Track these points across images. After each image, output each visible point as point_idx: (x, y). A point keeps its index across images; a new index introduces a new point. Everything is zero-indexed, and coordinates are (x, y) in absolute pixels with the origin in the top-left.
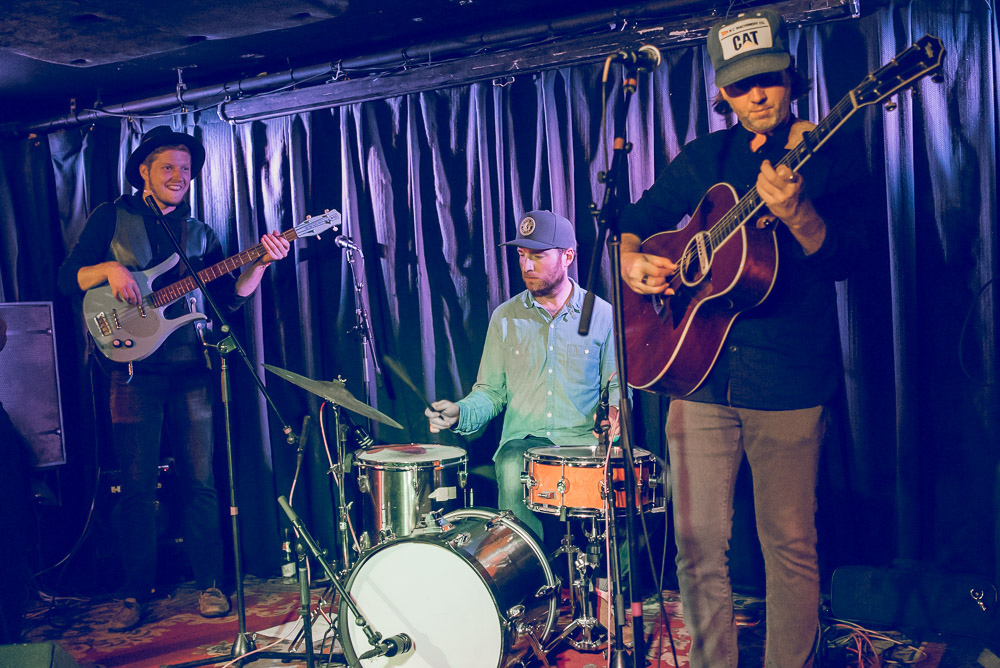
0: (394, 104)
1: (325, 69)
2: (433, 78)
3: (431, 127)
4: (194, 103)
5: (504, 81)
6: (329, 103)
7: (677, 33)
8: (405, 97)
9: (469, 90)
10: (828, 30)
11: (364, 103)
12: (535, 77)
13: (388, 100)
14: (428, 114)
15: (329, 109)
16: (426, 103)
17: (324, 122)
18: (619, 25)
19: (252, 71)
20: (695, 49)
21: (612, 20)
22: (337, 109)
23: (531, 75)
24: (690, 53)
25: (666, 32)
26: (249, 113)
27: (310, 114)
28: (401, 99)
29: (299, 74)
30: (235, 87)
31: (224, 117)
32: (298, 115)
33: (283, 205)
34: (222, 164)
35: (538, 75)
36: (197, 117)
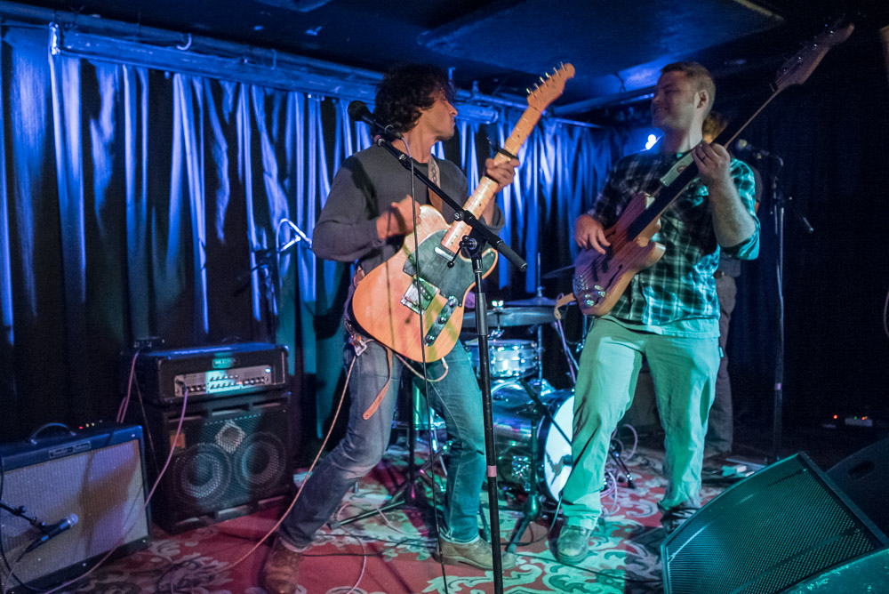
0: (229, 88)
6: (164, 65)
8: (239, 84)
9: (287, 95)
10: (477, 126)
11: (203, 78)
12: (335, 101)
13: (222, 82)
15: (163, 72)
22: (172, 74)
26: (91, 50)
27: (147, 71)
28: (234, 84)
29: (146, 31)
30: (67, 17)
31: (61, 44)
32: (134, 67)
33: (116, 147)
34: (35, 89)
35: (338, 100)
36: (4, 31)
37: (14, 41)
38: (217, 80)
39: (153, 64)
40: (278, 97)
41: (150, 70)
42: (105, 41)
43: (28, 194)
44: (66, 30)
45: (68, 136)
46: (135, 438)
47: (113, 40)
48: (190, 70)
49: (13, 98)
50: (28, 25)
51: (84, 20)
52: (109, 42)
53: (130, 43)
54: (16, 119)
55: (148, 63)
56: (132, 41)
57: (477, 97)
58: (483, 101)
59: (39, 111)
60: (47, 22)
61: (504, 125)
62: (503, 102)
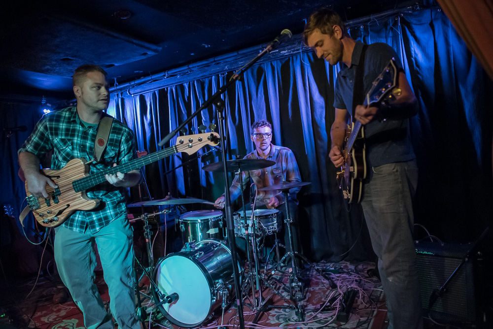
0: (186, 85)
1: (162, 74)
2: (198, 74)
3: (199, 93)
4: (121, 89)
5: (223, 74)
6: (164, 86)
7: (283, 52)
8: (190, 82)
9: (212, 78)
11: (176, 86)
13: (184, 84)
14: (198, 88)
15: (164, 88)
16: (197, 84)
17: (163, 93)
19: (138, 77)
20: (291, 58)
22: (167, 88)
23: (233, 71)
24: (289, 59)
25: (279, 52)
28: (188, 83)
29: (154, 77)
30: (132, 83)
33: (151, 124)
34: (131, 110)
36: (122, 94)
37: (125, 96)
38: (182, 84)
39: (159, 87)
40: (207, 81)
41: (159, 90)
45: (138, 123)
61: (365, 36)
62: (357, 21)
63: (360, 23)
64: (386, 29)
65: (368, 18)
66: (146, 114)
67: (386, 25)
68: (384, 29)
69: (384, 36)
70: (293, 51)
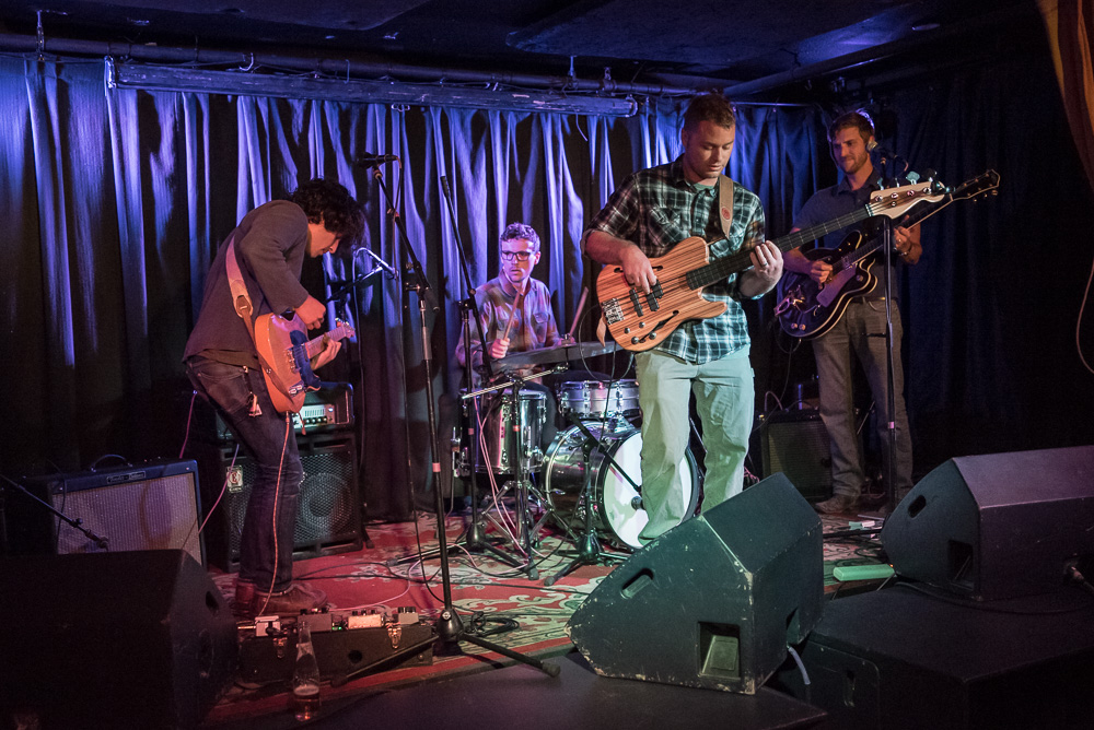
0: (298, 107)
1: (239, 58)
5: (401, 107)
6: (224, 90)
7: (537, 102)
8: (310, 101)
9: (366, 108)
10: (612, 122)
11: (268, 99)
12: (423, 109)
13: (290, 101)
15: (226, 96)
16: (330, 109)
18: (492, 85)
19: (141, 37)
21: (488, 81)
22: (235, 98)
25: (531, 100)
26: (147, 82)
27: (207, 96)
28: (304, 102)
29: (205, 55)
30: (122, 49)
31: (116, 79)
32: (194, 94)
33: (177, 180)
35: (427, 108)
36: (59, 68)
37: (70, 78)
38: (284, 99)
39: (213, 89)
40: (355, 110)
41: (210, 95)
42: (163, 70)
43: (88, 231)
44: (122, 62)
45: (126, 171)
46: (188, 472)
47: (170, 69)
48: (254, 92)
49: (71, 136)
50: (82, 60)
51: (139, 50)
52: (167, 71)
53: (187, 70)
54: (74, 155)
55: (207, 88)
56: (190, 68)
57: (608, 86)
58: (617, 91)
59: (97, 147)
60: (102, 56)
61: (650, 116)
62: (646, 89)
63: (648, 92)
64: (678, 114)
65: (658, 90)
66: (156, 149)
67: (678, 109)
68: (675, 114)
69: (675, 123)
70: (553, 106)
